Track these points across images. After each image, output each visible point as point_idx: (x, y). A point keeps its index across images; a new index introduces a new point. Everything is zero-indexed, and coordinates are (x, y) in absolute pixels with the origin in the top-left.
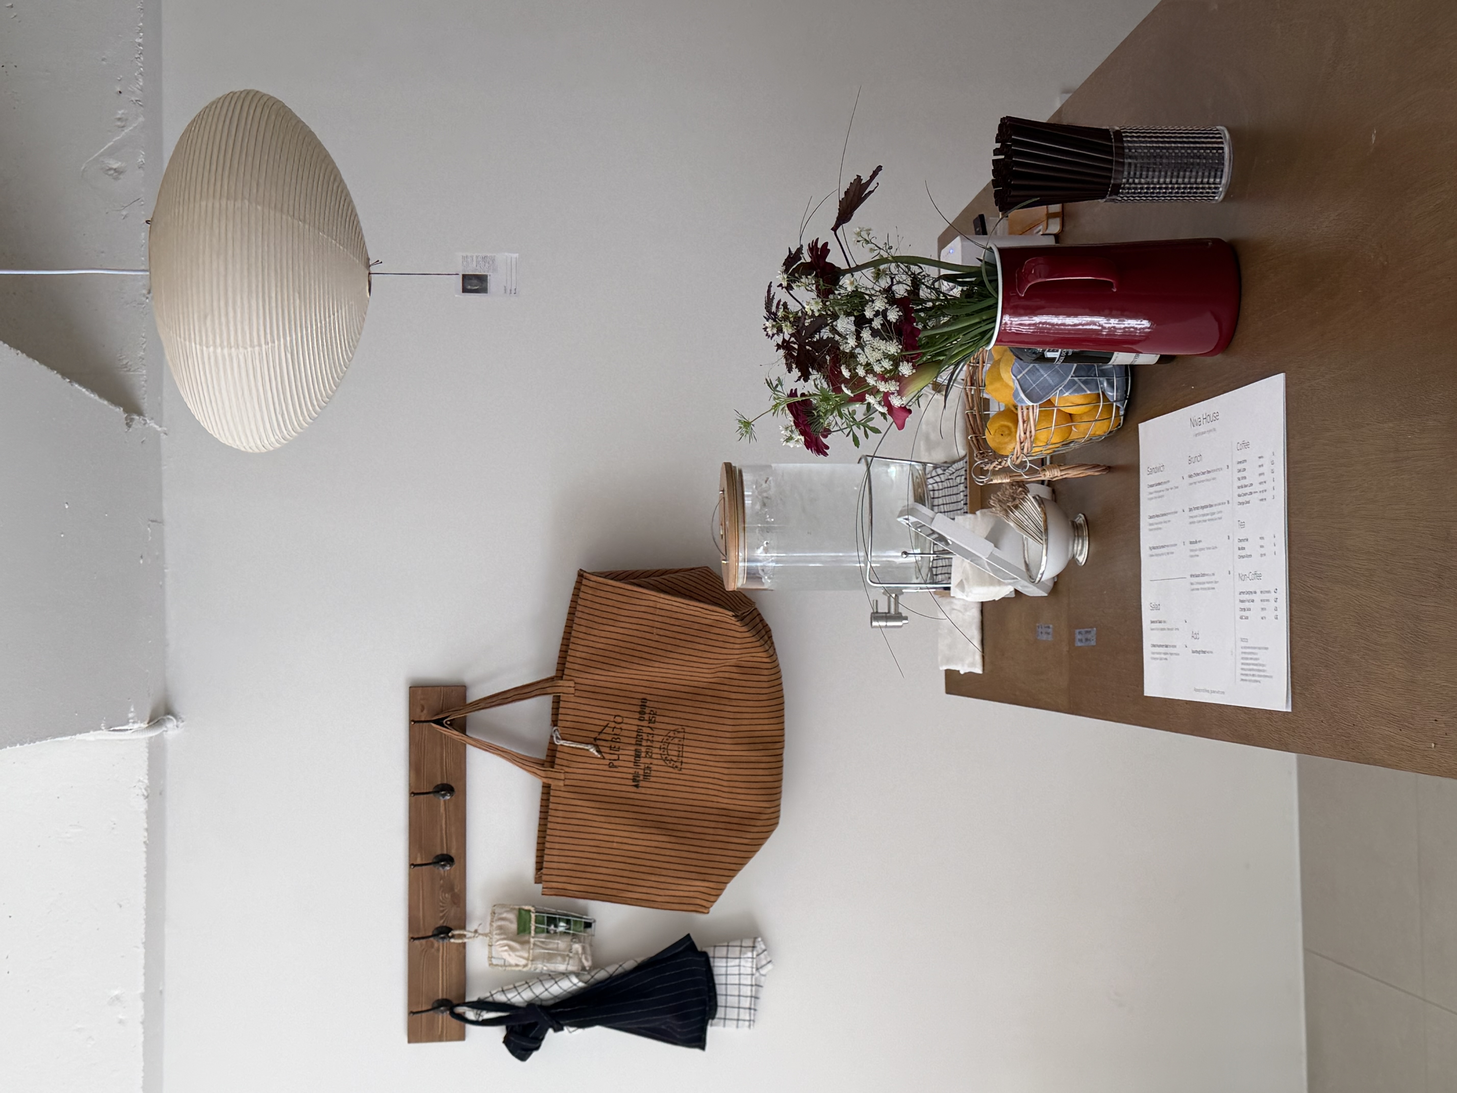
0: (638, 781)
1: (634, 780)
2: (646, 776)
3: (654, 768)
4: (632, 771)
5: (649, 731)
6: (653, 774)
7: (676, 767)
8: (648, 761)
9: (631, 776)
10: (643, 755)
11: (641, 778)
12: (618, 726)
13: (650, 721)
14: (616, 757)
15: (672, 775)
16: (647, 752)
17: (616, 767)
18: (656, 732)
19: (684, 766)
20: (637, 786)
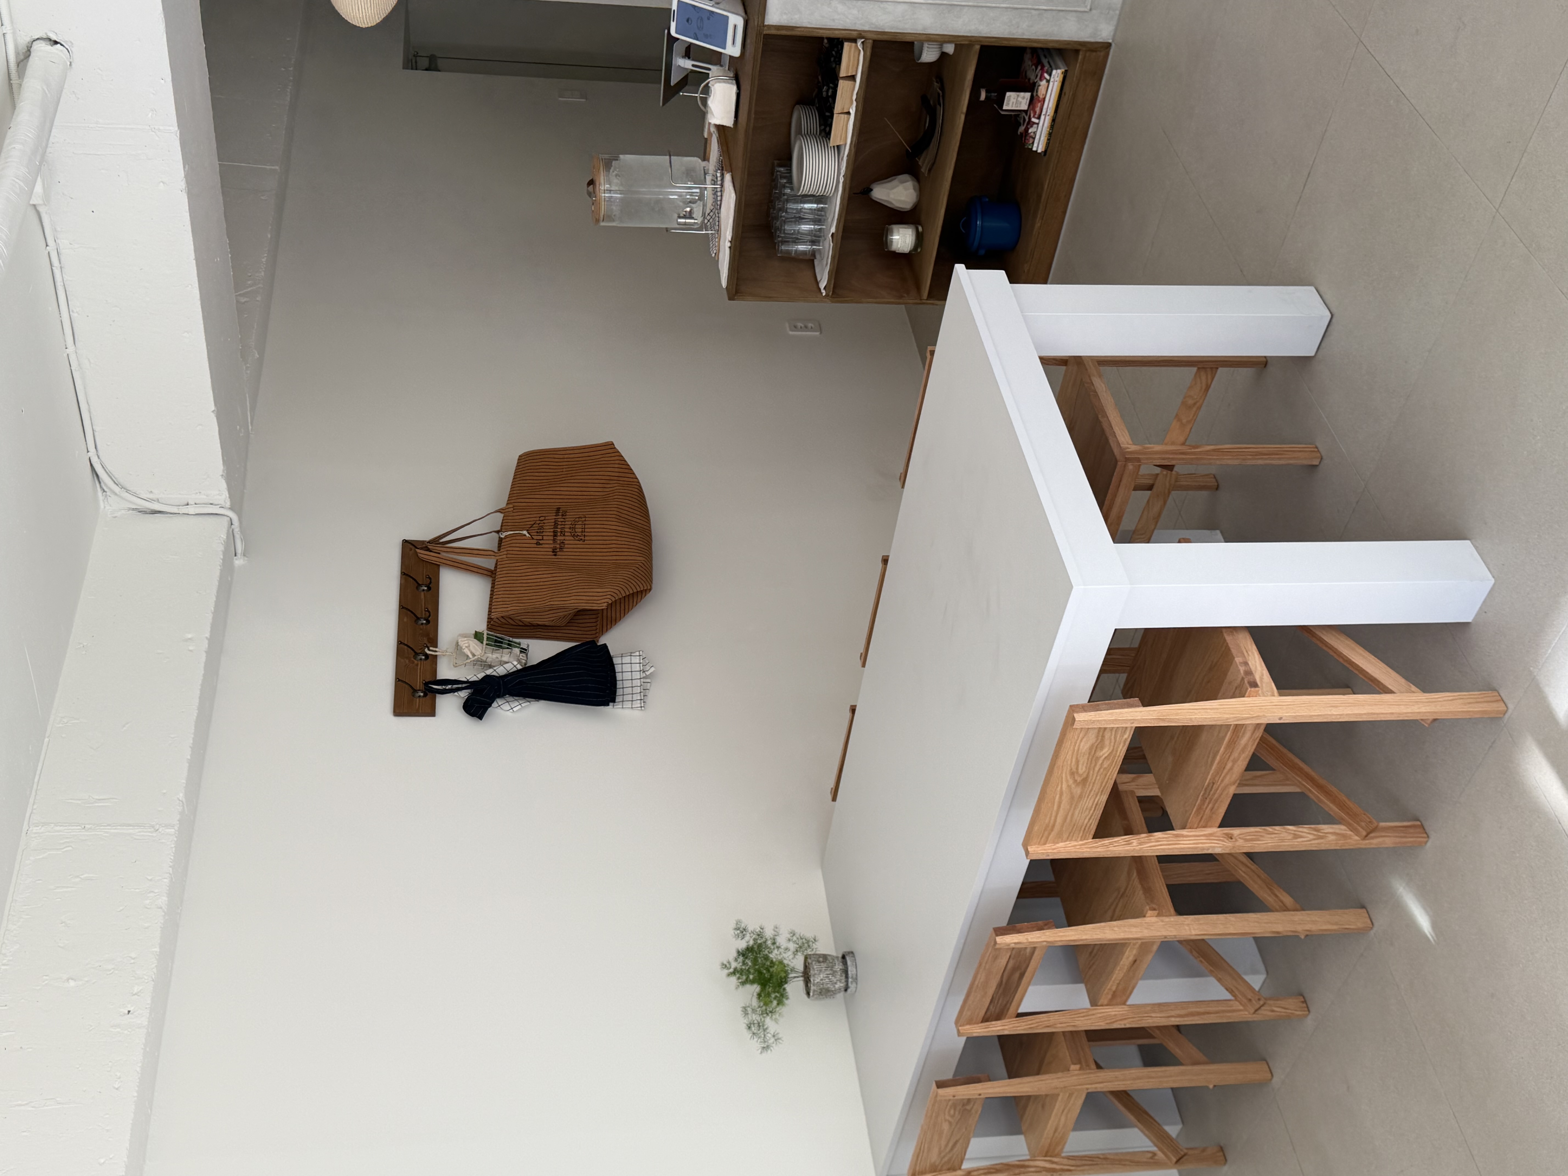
0: (556, 552)
1: (553, 552)
2: (561, 549)
3: (566, 542)
4: (552, 546)
5: (562, 520)
6: (566, 546)
7: (581, 540)
8: (562, 538)
9: (551, 550)
10: (559, 534)
11: (558, 550)
12: (542, 522)
13: (563, 515)
14: (540, 538)
15: (578, 546)
16: (561, 532)
17: (541, 544)
18: (567, 520)
19: (586, 538)
20: (555, 555)
